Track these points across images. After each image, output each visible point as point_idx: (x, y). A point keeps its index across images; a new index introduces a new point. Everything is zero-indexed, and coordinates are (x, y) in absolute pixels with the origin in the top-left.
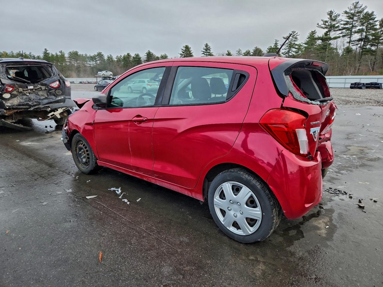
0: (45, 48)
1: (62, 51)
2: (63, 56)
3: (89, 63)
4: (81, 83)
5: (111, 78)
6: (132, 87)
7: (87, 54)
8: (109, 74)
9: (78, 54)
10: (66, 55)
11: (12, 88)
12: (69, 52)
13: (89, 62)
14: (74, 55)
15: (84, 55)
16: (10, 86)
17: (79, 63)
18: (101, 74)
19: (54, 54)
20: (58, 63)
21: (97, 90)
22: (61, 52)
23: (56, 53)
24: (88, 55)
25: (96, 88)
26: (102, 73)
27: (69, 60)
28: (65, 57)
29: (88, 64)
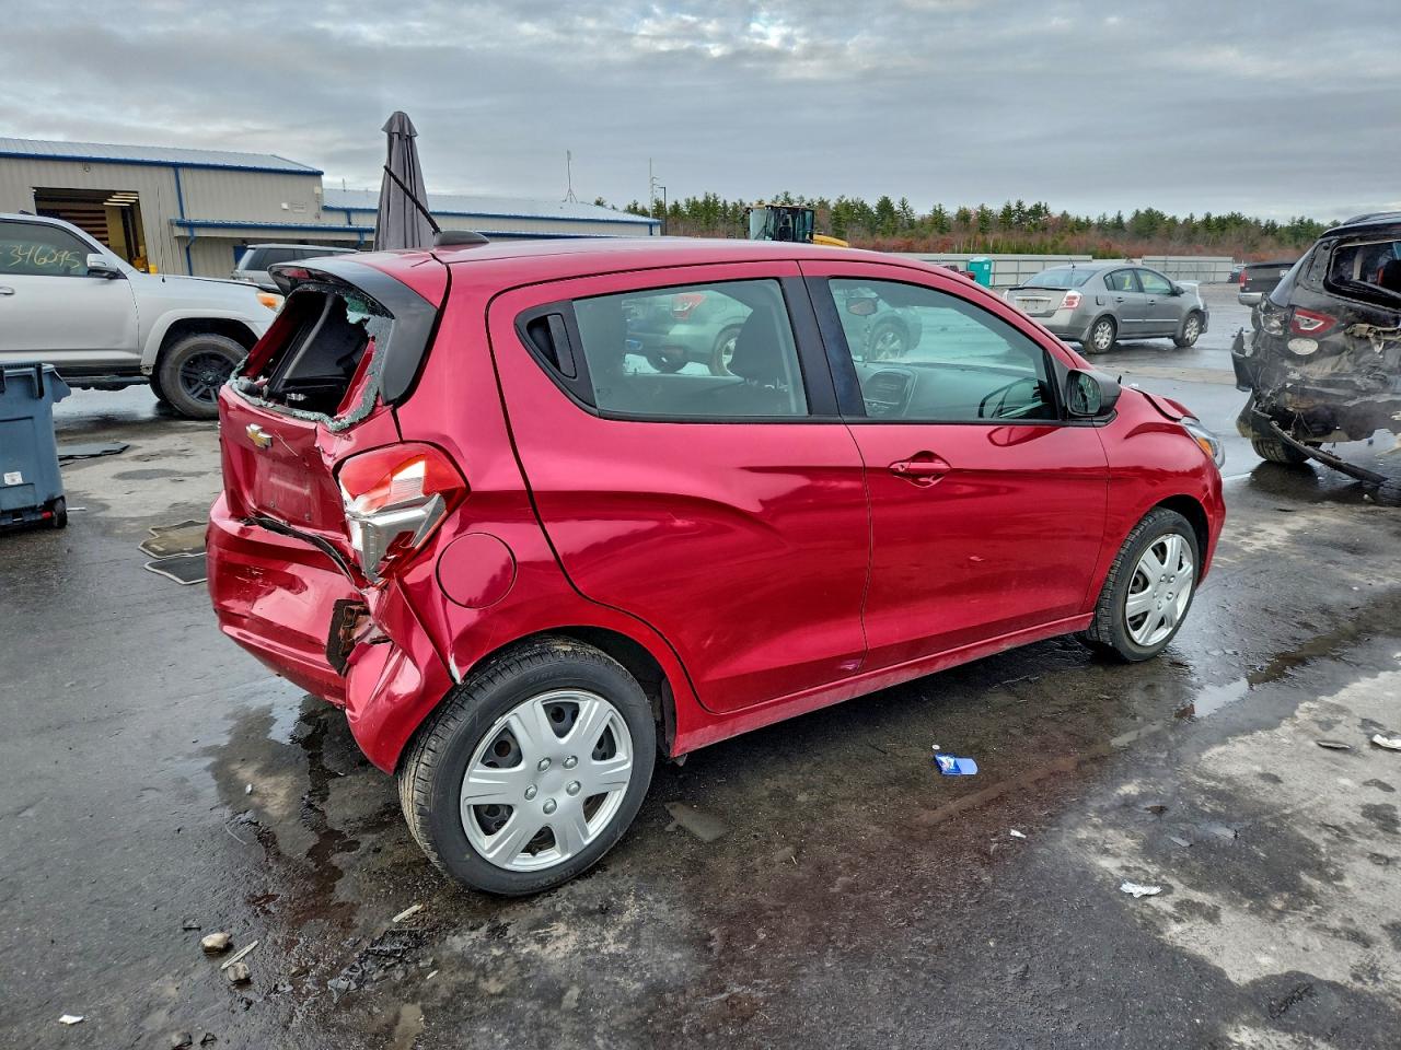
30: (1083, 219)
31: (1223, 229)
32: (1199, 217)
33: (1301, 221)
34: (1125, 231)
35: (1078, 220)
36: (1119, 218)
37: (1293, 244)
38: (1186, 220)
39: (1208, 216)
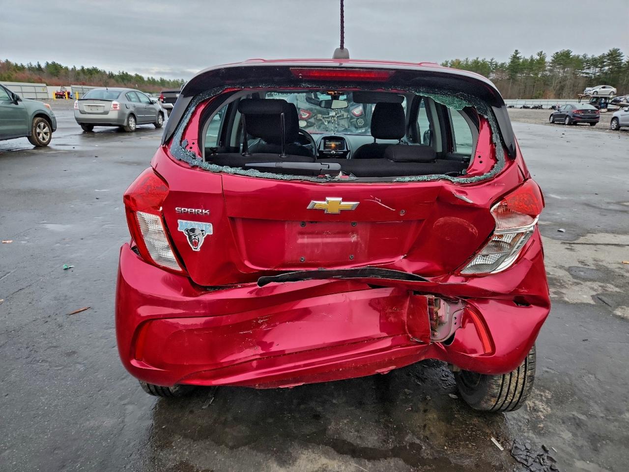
0: (516, 49)
1: (541, 52)
2: (541, 61)
3: (588, 71)
4: (525, 107)
5: (609, 99)
6: (620, 118)
7: (586, 53)
8: (608, 91)
9: (571, 54)
10: (549, 59)
11: (308, 113)
12: (555, 53)
13: (587, 68)
14: (564, 59)
15: (581, 57)
16: (306, 111)
17: (567, 72)
18: (590, 92)
19: (528, 57)
20: (530, 74)
21: (553, 122)
22: (540, 54)
23: (532, 57)
24: (589, 56)
25: (552, 117)
26: (594, 90)
27: (551, 66)
28: (545, 63)
29: (583, 73)
30: (19, 65)
31: (91, 74)
32: (78, 68)
33: (123, 73)
34: (44, 72)
35: (16, 65)
36: (39, 66)
37: (123, 83)
38: (72, 69)
39: (83, 68)
